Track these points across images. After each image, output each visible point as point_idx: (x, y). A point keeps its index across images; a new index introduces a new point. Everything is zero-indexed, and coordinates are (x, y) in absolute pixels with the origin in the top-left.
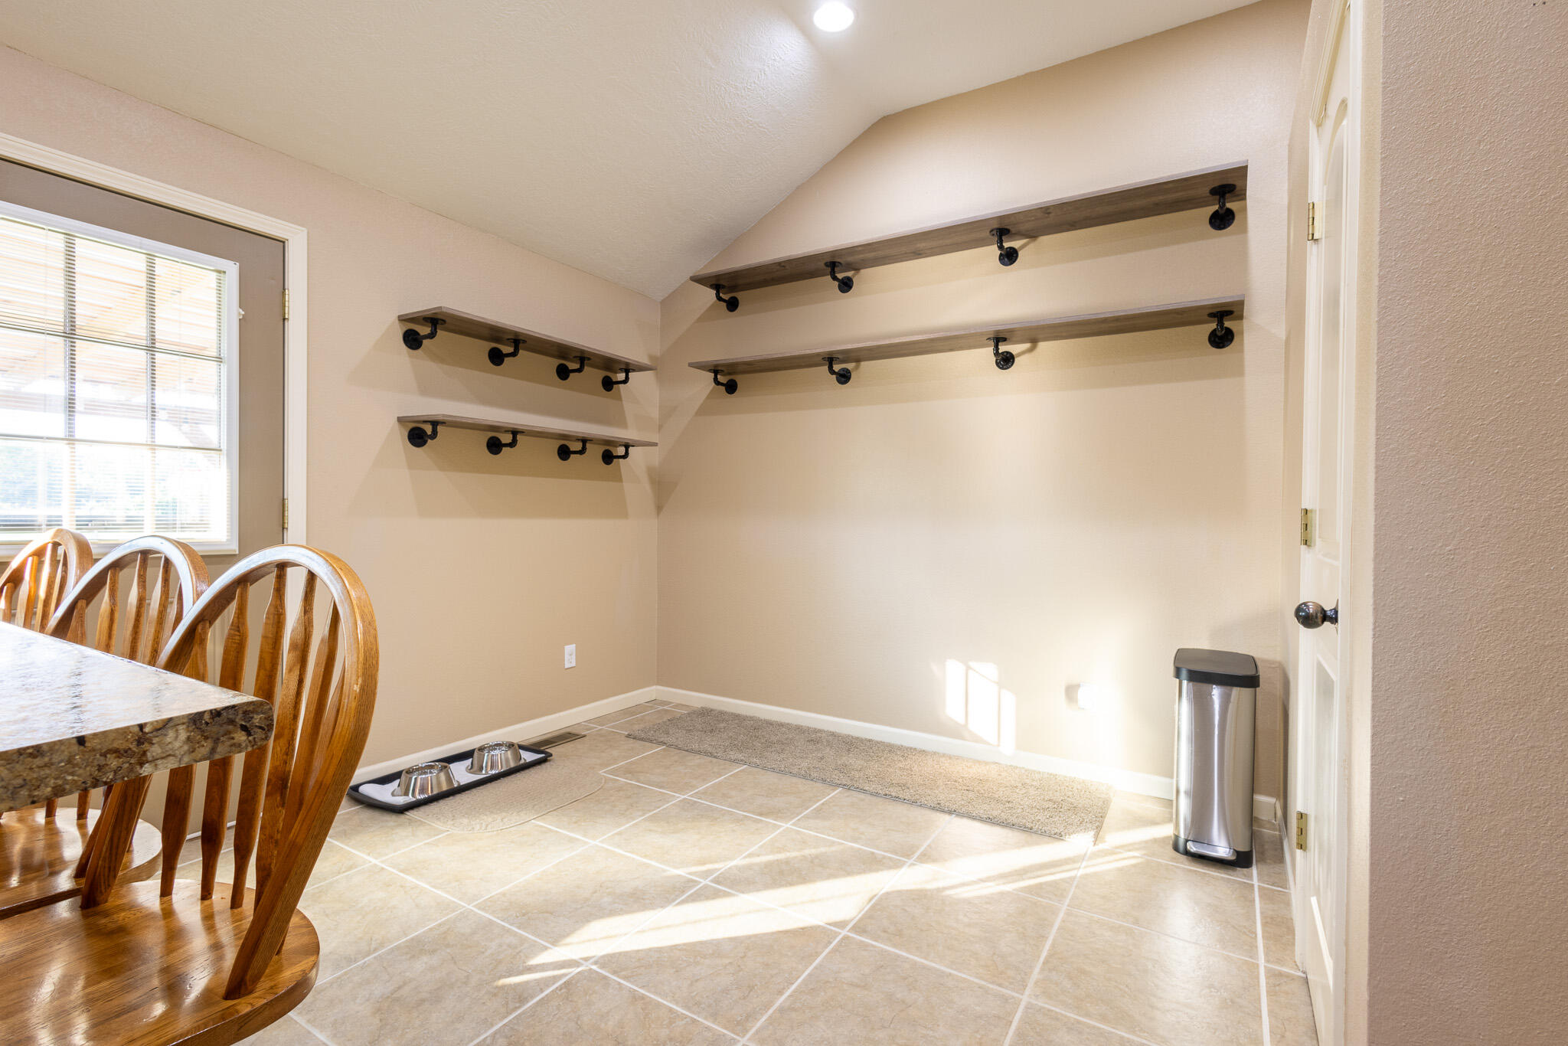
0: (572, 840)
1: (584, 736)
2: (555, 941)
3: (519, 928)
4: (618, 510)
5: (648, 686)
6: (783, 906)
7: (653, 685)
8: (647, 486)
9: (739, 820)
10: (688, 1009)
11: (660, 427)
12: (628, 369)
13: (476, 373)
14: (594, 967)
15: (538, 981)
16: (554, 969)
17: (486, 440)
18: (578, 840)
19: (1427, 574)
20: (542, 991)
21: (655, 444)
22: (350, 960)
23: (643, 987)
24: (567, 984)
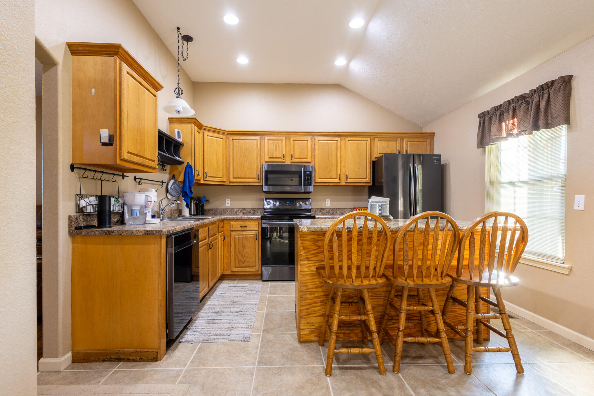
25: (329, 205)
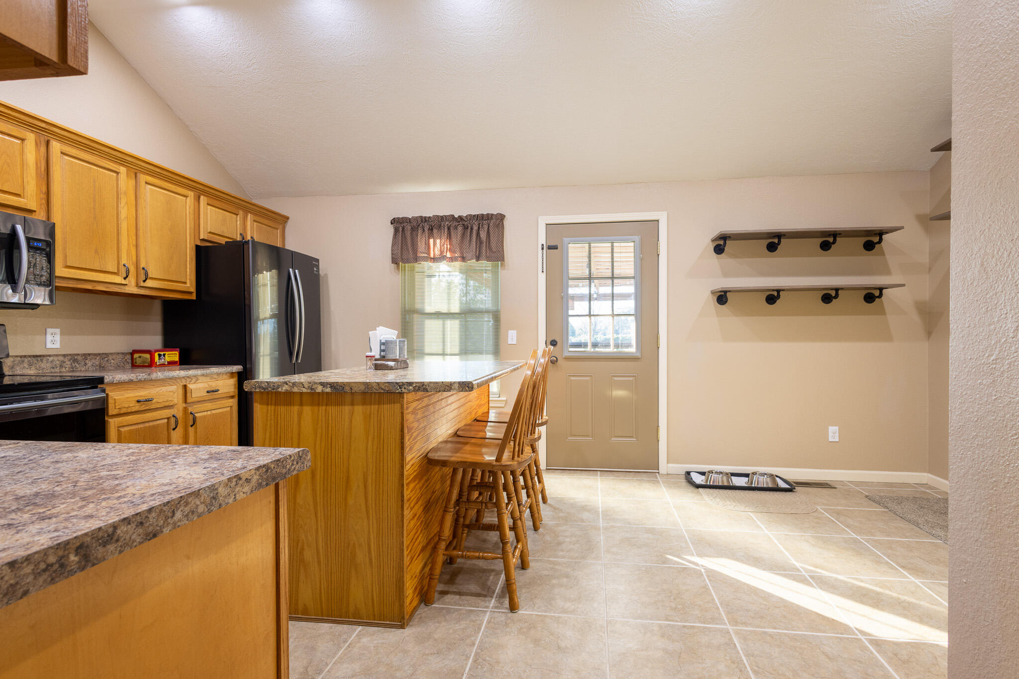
0: (758, 527)
1: (836, 488)
2: (700, 555)
3: (691, 543)
4: (885, 335)
5: (920, 472)
6: (838, 607)
7: (925, 471)
8: (915, 317)
9: (878, 561)
10: (721, 604)
11: (930, 269)
12: (880, 233)
13: (759, 259)
14: (703, 570)
15: (676, 561)
16: (687, 562)
17: (765, 297)
18: (761, 528)
19: (979, 381)
20: (674, 564)
21: (903, 285)
22: (629, 523)
23: (712, 587)
24: (686, 568)
25: (57, 345)
